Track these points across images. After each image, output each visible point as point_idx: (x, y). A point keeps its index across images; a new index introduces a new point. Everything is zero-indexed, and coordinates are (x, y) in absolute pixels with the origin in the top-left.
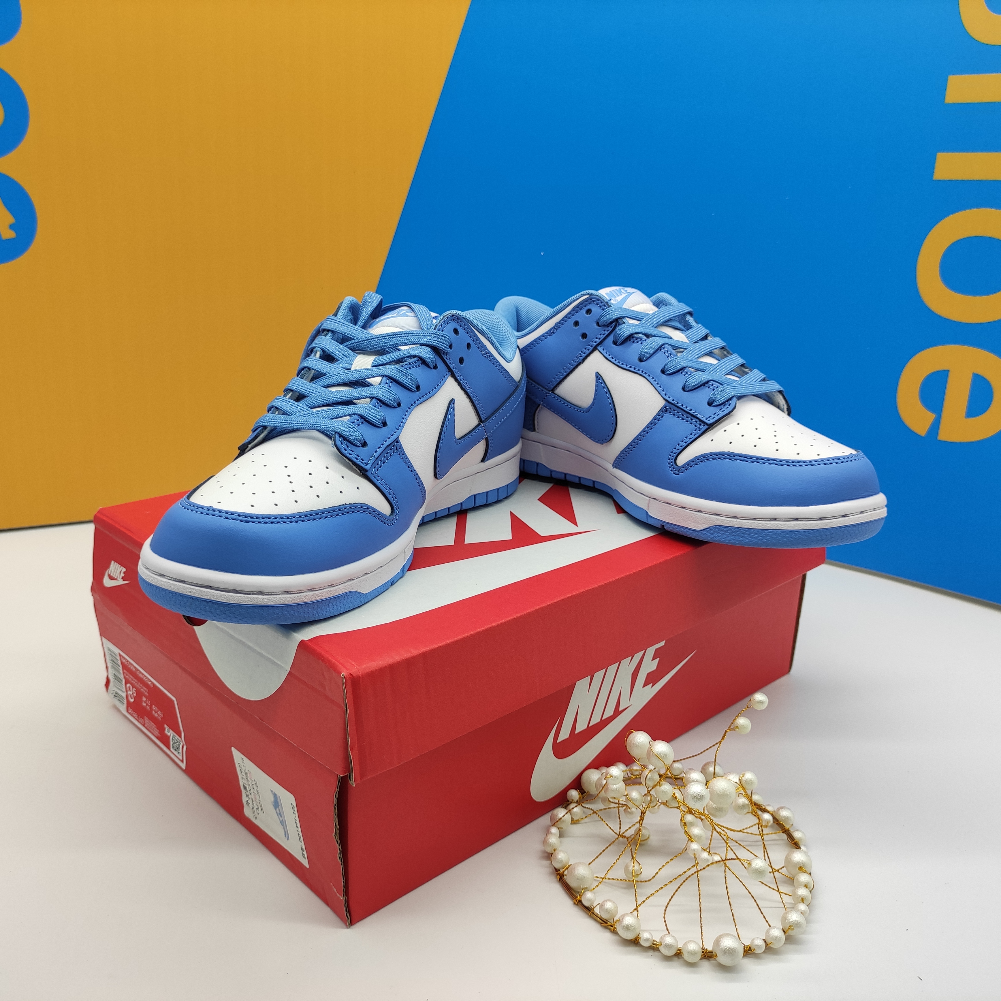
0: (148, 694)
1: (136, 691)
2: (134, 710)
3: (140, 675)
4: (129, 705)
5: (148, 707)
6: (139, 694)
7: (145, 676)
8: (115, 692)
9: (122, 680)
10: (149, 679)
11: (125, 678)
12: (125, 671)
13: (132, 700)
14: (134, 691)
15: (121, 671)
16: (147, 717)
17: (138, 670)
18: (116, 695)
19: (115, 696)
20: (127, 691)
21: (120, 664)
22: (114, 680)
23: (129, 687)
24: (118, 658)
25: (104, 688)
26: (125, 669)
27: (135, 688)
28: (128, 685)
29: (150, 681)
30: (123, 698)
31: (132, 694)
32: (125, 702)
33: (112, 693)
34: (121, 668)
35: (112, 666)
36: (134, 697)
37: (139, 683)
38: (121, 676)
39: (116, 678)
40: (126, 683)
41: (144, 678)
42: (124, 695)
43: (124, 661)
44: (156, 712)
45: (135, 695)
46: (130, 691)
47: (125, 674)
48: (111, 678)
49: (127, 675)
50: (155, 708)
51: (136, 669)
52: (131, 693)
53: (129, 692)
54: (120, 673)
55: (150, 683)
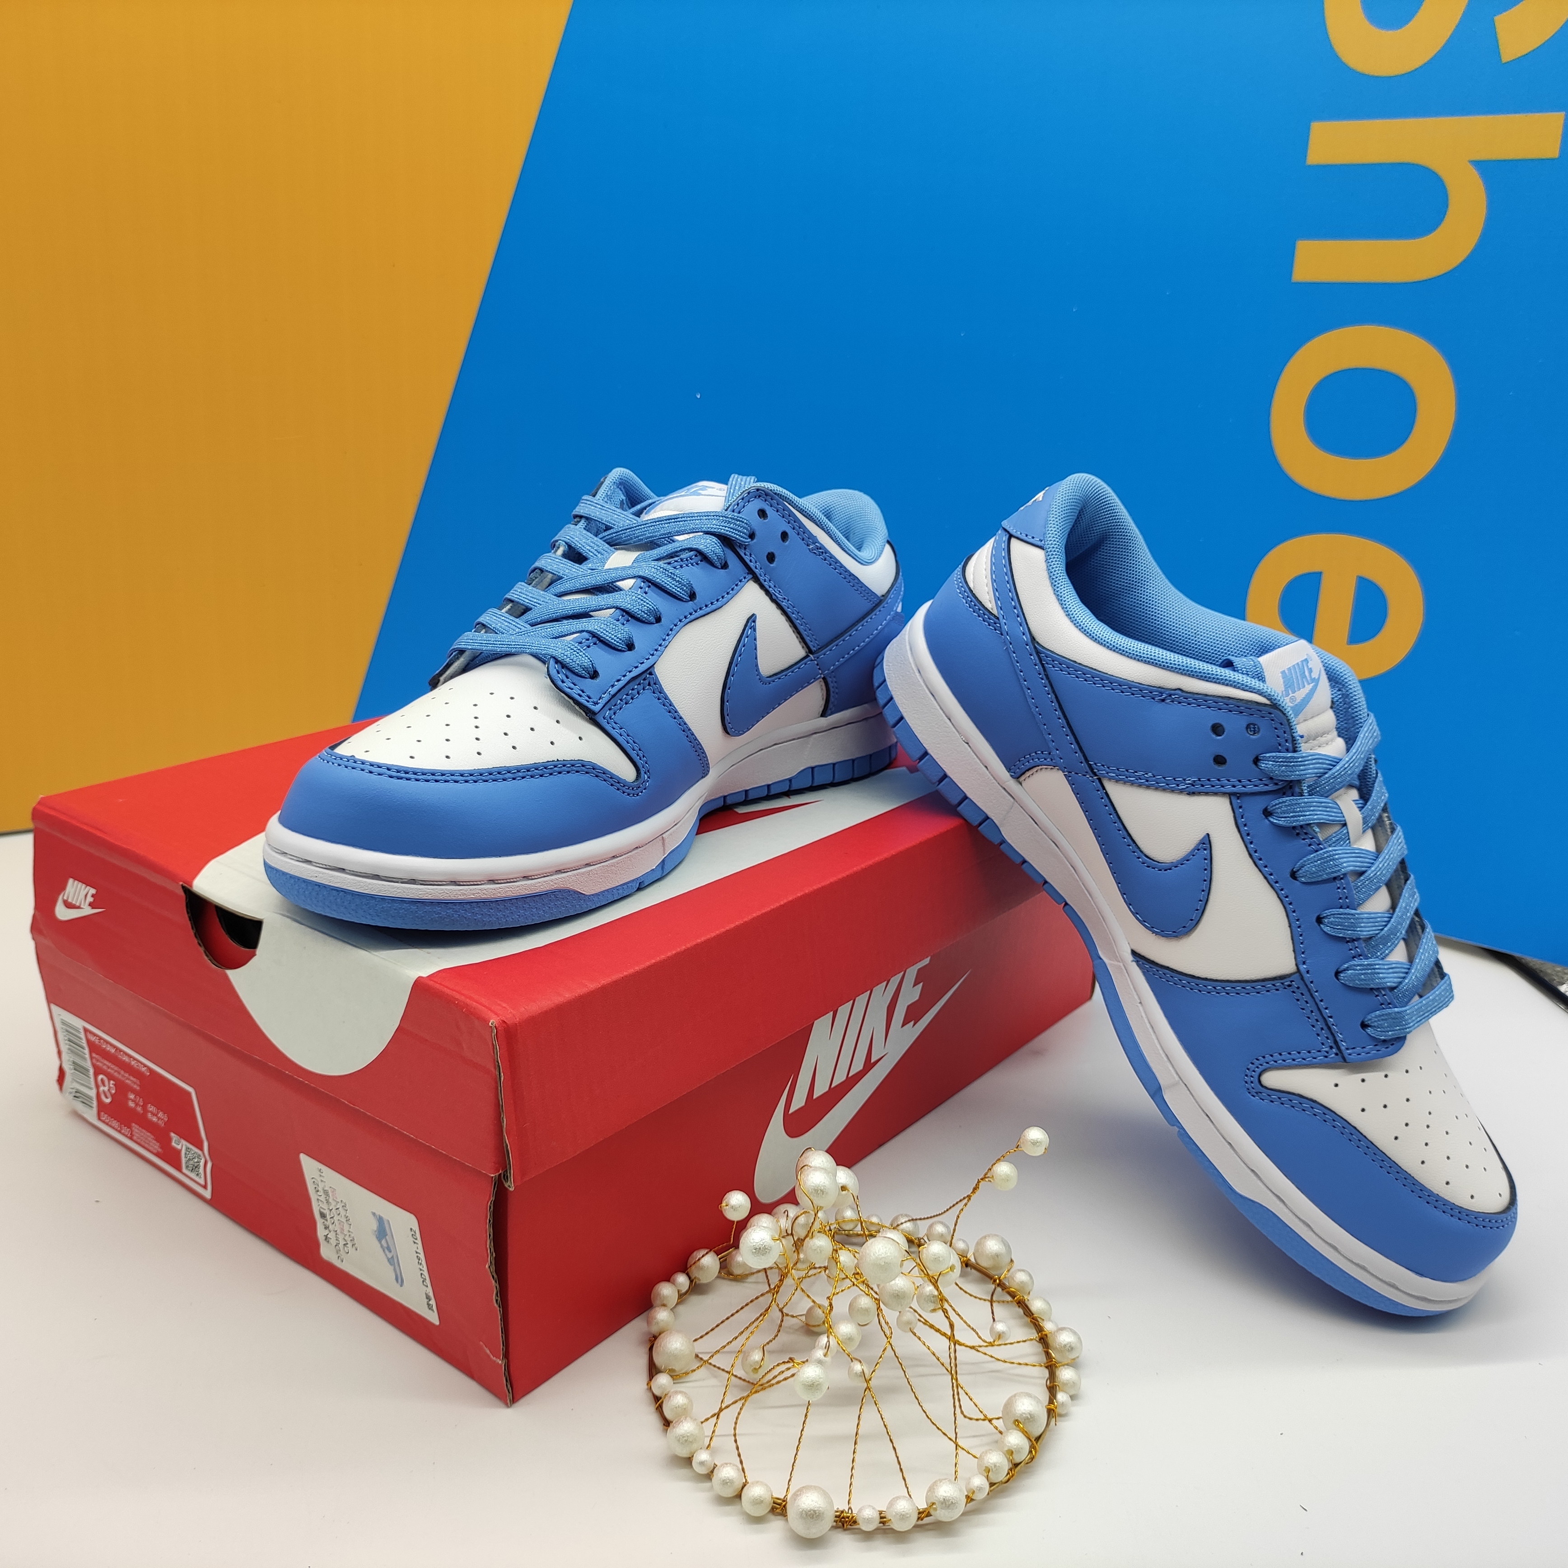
0: (138, 1088)
1: (115, 1085)
2: (113, 1116)
3: (126, 1059)
4: (102, 1108)
5: (139, 1109)
6: (121, 1089)
7: (135, 1059)
8: (74, 1091)
9: (88, 1070)
10: (141, 1063)
11: (94, 1066)
12: (94, 1055)
13: (108, 1101)
14: (111, 1086)
15: (87, 1056)
16: (136, 1124)
17: (121, 1051)
18: (78, 1095)
19: (75, 1096)
20: (97, 1087)
21: (85, 1045)
22: (73, 1071)
23: (102, 1080)
24: (82, 1035)
25: (56, 1086)
26: (94, 1052)
27: (114, 1080)
28: (100, 1077)
29: (145, 1066)
30: (91, 1098)
31: (109, 1090)
32: (95, 1104)
33: (71, 1093)
34: (87, 1051)
35: (69, 1049)
36: (112, 1096)
37: (122, 1072)
38: (88, 1064)
39: (77, 1067)
40: (96, 1075)
41: (133, 1063)
42: (93, 1093)
43: (93, 1038)
44: (154, 1114)
45: (113, 1092)
46: (104, 1085)
47: (94, 1061)
48: (67, 1067)
49: (98, 1060)
50: (151, 1108)
51: (117, 1049)
52: (106, 1089)
53: (102, 1088)
54: (85, 1059)
55: (144, 1069)
